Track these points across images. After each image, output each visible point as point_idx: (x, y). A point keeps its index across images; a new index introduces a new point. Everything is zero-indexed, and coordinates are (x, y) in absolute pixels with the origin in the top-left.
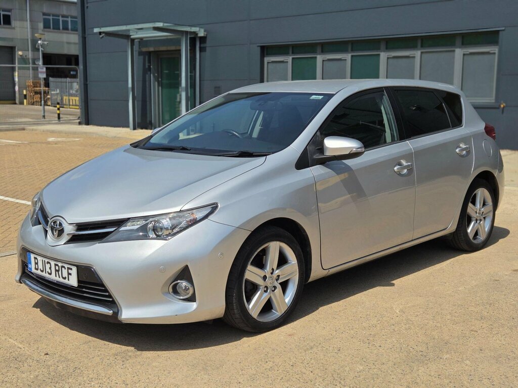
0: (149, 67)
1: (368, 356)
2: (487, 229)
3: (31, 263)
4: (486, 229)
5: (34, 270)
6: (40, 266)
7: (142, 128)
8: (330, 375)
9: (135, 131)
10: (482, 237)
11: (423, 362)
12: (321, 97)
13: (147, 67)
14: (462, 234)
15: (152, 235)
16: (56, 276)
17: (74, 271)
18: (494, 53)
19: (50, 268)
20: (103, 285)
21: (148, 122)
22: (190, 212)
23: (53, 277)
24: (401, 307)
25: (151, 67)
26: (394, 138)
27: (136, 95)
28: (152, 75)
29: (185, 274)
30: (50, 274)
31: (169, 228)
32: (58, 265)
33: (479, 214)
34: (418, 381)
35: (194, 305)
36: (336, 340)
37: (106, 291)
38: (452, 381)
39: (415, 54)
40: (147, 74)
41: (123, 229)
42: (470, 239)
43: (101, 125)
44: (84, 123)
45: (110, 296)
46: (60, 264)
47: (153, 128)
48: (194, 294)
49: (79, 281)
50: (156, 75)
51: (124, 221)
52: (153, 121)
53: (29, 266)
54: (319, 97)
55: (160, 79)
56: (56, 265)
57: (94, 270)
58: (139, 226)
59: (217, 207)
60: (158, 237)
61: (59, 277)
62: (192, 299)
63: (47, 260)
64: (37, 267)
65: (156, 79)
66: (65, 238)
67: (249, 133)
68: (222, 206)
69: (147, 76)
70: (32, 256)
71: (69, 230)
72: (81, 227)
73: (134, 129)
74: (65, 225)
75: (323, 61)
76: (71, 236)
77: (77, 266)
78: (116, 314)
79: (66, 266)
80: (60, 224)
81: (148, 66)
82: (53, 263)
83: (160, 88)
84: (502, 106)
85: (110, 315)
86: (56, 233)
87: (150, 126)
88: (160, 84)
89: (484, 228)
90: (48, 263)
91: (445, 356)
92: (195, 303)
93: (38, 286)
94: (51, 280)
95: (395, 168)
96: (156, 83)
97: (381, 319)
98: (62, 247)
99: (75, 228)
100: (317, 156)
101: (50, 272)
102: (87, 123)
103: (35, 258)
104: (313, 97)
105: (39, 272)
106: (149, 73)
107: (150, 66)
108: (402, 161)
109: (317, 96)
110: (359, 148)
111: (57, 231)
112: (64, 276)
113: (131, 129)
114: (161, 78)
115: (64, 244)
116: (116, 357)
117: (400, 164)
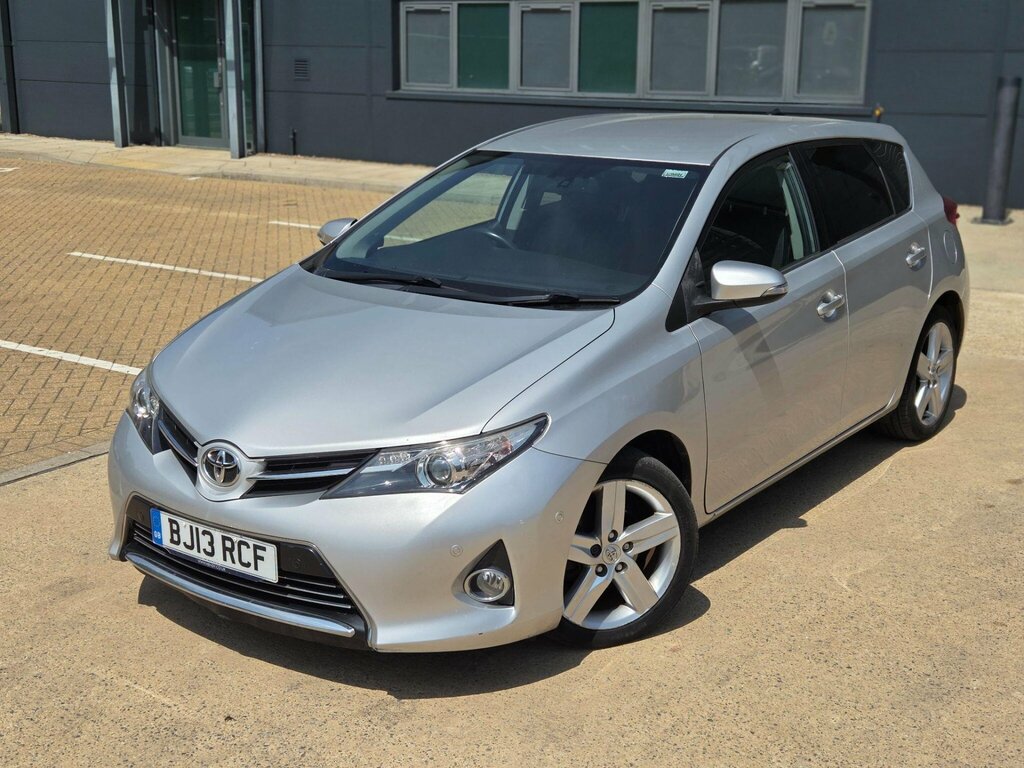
0: (151, 13)
1: (838, 691)
2: (943, 394)
3: (160, 530)
4: (942, 396)
5: (166, 543)
6: (185, 536)
7: (140, 144)
8: (789, 738)
9: (127, 149)
10: (935, 414)
11: (941, 699)
12: (684, 174)
13: (145, 14)
14: (907, 413)
15: (426, 483)
16: (225, 559)
17: (271, 553)
18: (863, 9)
19: (211, 543)
20: (335, 581)
21: (152, 129)
22: (499, 436)
23: (217, 560)
24: (847, 575)
25: (155, 14)
26: (810, 248)
27: (124, 74)
28: (156, 31)
29: (496, 556)
30: (212, 554)
31: (463, 467)
32: (230, 539)
33: (933, 371)
34: (950, 742)
35: (512, 612)
36: (763, 657)
37: (341, 590)
38: (1010, 738)
39: (708, 5)
40: (146, 29)
41: (367, 470)
42: (918, 419)
43: (48, 135)
44: (9, 128)
45: (348, 600)
46: (236, 539)
47: (163, 143)
48: (511, 591)
49: (281, 572)
50: (166, 31)
51: (368, 454)
52: (162, 130)
53: (156, 534)
54: (680, 172)
55: (174, 41)
56: (224, 539)
57: (315, 551)
58: (401, 465)
59: (546, 422)
60: (440, 486)
61: (233, 562)
62: (507, 601)
63: (201, 529)
64: (176, 539)
65: (167, 40)
66: (242, 485)
67: (499, 219)
68: (555, 420)
69: (146, 34)
70: (164, 518)
71: (250, 470)
72: (273, 464)
73: (125, 144)
74: (239, 458)
75: (523, 12)
76: (254, 482)
77: (278, 544)
78: (362, 636)
79: (251, 542)
80: (230, 458)
81: (148, 11)
82: (218, 535)
83: (175, 59)
84: (877, 112)
85: (350, 636)
86: (220, 477)
87: (157, 140)
88: (175, 51)
89: (940, 396)
90: (204, 533)
91: (976, 684)
92: (513, 608)
93: (172, 573)
94: (213, 567)
95: (819, 308)
96: (167, 49)
97: (822, 604)
98: (235, 503)
99: (262, 467)
100: (699, 301)
101: (209, 549)
102: (17, 130)
103: (172, 522)
104: (668, 173)
105: (181, 549)
106: (150, 27)
107: (153, 11)
108: (829, 293)
109: (675, 172)
110: (780, 286)
111: (223, 472)
112: (244, 560)
113: (117, 146)
114: (177, 39)
115: (242, 497)
116: (369, 718)
117: (825, 300)
